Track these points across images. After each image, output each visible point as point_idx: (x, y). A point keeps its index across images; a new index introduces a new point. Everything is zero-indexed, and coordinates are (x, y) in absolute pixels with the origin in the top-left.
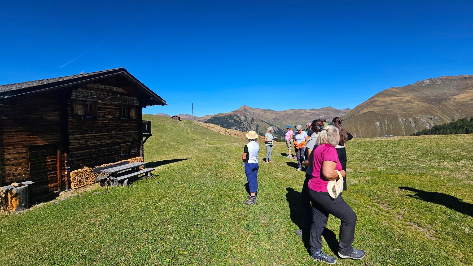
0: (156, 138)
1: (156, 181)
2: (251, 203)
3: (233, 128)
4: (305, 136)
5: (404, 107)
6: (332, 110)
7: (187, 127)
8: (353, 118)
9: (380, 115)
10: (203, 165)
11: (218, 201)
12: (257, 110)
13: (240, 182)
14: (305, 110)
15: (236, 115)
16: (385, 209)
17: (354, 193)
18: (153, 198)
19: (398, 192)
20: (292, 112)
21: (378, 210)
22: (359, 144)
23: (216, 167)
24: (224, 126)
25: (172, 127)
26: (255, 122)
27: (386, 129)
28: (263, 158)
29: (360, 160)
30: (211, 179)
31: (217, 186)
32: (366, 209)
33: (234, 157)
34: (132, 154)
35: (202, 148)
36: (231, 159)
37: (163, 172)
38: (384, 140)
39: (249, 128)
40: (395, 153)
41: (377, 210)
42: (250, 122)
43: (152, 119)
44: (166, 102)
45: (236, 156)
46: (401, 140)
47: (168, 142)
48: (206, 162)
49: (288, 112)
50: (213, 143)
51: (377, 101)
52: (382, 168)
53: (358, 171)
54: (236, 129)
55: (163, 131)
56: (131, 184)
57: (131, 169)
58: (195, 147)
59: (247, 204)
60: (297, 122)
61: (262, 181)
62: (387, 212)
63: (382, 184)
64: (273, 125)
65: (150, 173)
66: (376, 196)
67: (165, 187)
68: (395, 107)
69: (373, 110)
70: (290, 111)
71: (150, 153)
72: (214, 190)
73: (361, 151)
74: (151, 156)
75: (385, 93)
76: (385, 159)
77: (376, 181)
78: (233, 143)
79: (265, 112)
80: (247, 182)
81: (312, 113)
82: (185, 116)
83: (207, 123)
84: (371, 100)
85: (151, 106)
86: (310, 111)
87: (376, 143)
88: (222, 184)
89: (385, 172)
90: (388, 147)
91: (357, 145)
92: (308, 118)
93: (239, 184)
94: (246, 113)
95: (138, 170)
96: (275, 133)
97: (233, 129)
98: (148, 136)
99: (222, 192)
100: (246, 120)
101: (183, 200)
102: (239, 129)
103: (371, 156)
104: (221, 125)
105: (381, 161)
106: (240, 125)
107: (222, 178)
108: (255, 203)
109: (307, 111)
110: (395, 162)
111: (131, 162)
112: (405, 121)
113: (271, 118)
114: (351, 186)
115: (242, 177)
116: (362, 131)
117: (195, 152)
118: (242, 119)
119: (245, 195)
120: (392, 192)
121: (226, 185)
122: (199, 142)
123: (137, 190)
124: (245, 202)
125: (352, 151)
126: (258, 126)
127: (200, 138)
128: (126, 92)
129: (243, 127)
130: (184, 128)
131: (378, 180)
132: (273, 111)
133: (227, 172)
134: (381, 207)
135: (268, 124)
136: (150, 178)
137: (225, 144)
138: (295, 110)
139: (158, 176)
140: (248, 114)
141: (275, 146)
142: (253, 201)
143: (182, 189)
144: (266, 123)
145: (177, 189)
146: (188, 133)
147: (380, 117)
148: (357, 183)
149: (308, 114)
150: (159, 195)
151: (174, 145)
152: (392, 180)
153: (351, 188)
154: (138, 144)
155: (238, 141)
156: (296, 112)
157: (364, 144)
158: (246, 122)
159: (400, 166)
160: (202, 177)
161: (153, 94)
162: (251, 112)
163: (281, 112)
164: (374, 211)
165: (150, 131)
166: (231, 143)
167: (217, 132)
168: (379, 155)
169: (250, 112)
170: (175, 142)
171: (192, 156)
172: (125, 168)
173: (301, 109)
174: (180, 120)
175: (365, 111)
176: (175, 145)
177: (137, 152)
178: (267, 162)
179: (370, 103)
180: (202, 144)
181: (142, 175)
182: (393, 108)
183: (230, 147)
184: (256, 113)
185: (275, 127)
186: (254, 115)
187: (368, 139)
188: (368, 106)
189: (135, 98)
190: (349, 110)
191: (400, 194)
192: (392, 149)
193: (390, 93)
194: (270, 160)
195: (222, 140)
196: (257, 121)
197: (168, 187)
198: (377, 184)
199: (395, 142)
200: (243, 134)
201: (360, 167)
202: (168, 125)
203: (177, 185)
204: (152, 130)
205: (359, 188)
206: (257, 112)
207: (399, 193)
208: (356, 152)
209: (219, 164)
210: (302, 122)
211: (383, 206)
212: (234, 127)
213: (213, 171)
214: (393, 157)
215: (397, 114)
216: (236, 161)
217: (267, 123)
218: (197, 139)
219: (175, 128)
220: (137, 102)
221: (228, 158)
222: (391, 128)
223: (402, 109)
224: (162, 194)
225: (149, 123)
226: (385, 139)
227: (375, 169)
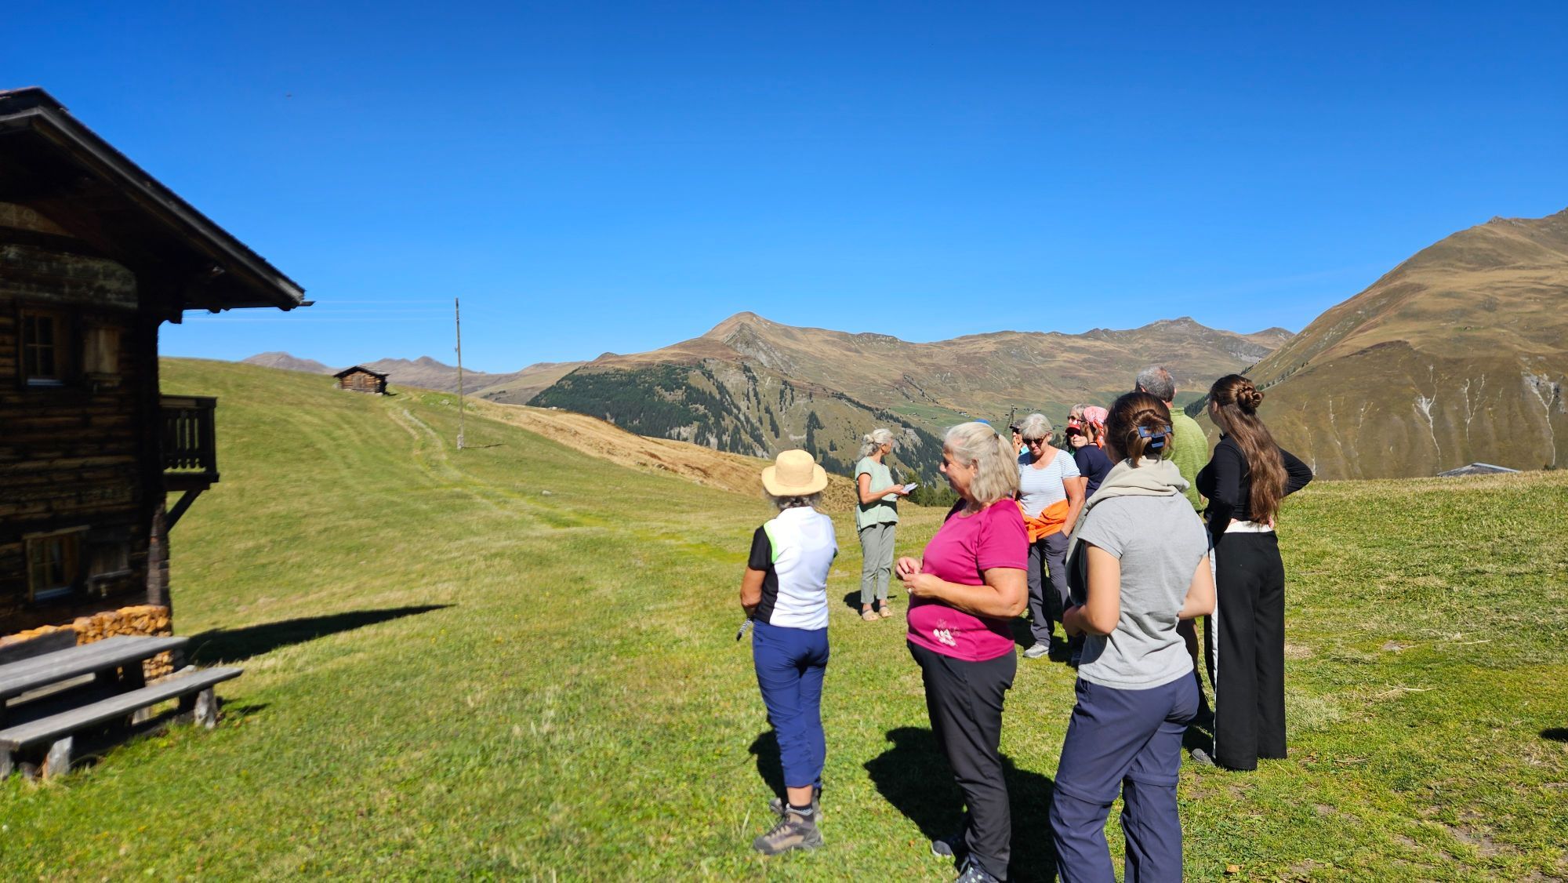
0: (241, 493)
1: (247, 740)
2: (788, 842)
3: (685, 431)
4: (1067, 473)
5: (1549, 324)
6: (1196, 338)
7: (429, 430)
8: (1300, 376)
9: (1434, 360)
10: (524, 638)
11: (606, 841)
12: (810, 337)
13: (728, 724)
14: (1056, 334)
15: (700, 366)
16: (1482, 851)
17: (1326, 770)
18: (228, 839)
19: (1543, 760)
20: (989, 346)
21: (1447, 859)
22: (1337, 510)
23: (595, 648)
24: (636, 422)
25: (341, 428)
26: (801, 401)
27: (1463, 435)
28: (847, 593)
29: (1347, 597)
30: (568, 717)
31: (601, 755)
32: (1388, 855)
33: (690, 592)
34: (98, 592)
35: (513, 542)
36: (676, 603)
37: (289, 689)
38: (1463, 489)
39: (767, 435)
40: (1516, 559)
41: (1440, 856)
42: (772, 401)
43: (222, 385)
44: (302, 291)
45: (701, 587)
46: (1542, 490)
47: (315, 515)
48: (538, 624)
49: (969, 348)
50: (573, 517)
51: (1419, 288)
52: (1458, 636)
53: (1341, 652)
54: (700, 439)
55: (285, 451)
56: (93, 762)
57: (91, 677)
58: (476, 539)
59: (769, 851)
60: (1017, 401)
61: (844, 716)
62: (1491, 867)
63: (1463, 722)
64: (891, 417)
65: (211, 694)
66: (1433, 783)
67: (300, 774)
68: (1507, 318)
69: (1400, 334)
70: (982, 343)
71: (208, 580)
72: (585, 775)
73: (1349, 547)
74: (215, 597)
75: (1461, 251)
76: (1471, 591)
77: (1429, 703)
78: (684, 516)
79: (850, 350)
80: (766, 727)
81: (1094, 353)
82: (412, 370)
83: (538, 406)
84: (1392, 286)
85: (215, 310)
86: (1083, 343)
87: (1420, 507)
88: (629, 743)
89: (1474, 658)
90: (1481, 526)
91: (1324, 516)
92: (1073, 377)
93: (721, 741)
94: (750, 352)
95: (138, 683)
96: (904, 456)
97: (685, 440)
98: (196, 486)
99: (632, 785)
100: (751, 394)
101: (407, 846)
102: (713, 440)
103: (1402, 572)
104: (616, 416)
105: (1451, 599)
106: (719, 417)
107: (627, 710)
108: (812, 844)
109: (1069, 343)
110: (1518, 602)
111: (91, 633)
112: (1557, 390)
113: (884, 377)
114: (1305, 736)
115: (735, 699)
116: (1345, 444)
117: (472, 569)
118: (728, 386)
119: (758, 799)
120: (1510, 761)
121: (649, 745)
122: (500, 513)
123: (127, 797)
124: (755, 836)
125: (1304, 548)
126: (813, 422)
127: (500, 491)
128: (59, 232)
129: (736, 430)
130: (410, 438)
131: (1443, 699)
132: (893, 340)
133: (653, 673)
134: (1463, 842)
135: (870, 409)
136: (210, 725)
137: (639, 519)
138: (1008, 338)
139: (256, 709)
140: (763, 358)
141: (906, 529)
142: (801, 831)
143: (398, 779)
144: (858, 405)
145: (374, 784)
146: (436, 466)
147: (1435, 374)
148: (1336, 716)
149: (1072, 356)
150: (262, 821)
151: (350, 533)
152: (1511, 699)
153: (1305, 744)
154: (133, 529)
155: (712, 502)
156: (1012, 347)
157: (1361, 513)
158: (753, 399)
159: (1543, 627)
160: (518, 704)
161: (225, 246)
162: (779, 348)
163: (936, 345)
164: (1429, 862)
165: (206, 454)
166: (672, 516)
167: (594, 453)
168: (1440, 568)
169: (771, 348)
170: (355, 517)
171: (457, 593)
172: (56, 672)
173: (1035, 334)
174: (385, 393)
175: (1363, 340)
176: (360, 530)
177: (127, 577)
178: (869, 614)
179: (1384, 301)
180: (516, 522)
181: (158, 709)
182: (1499, 325)
183: (672, 535)
184: (806, 353)
185: (906, 425)
186: (796, 363)
187: (1380, 488)
188: (1374, 316)
189: (113, 266)
190: (1282, 337)
191: (1551, 770)
192: (1500, 537)
193: (1480, 249)
194: (882, 603)
195: (625, 501)
196: (811, 396)
197: (317, 771)
198: (1438, 721)
199: (1513, 501)
200: (735, 464)
201: (1346, 635)
202: (316, 421)
203: (372, 758)
204: (221, 445)
205: (1349, 745)
206: (810, 350)
207: (1547, 765)
208: (1324, 554)
209: (612, 631)
210: (1042, 400)
211: (1468, 835)
212: (688, 429)
213: (575, 669)
214: (1510, 575)
215: (1516, 354)
216: (704, 613)
217: (864, 407)
218: (485, 495)
219: (356, 439)
220: (128, 288)
221: (661, 596)
222: (1488, 425)
223: (1542, 329)
224: (284, 817)
225: (204, 409)
226: (1462, 484)
227: (1425, 645)
